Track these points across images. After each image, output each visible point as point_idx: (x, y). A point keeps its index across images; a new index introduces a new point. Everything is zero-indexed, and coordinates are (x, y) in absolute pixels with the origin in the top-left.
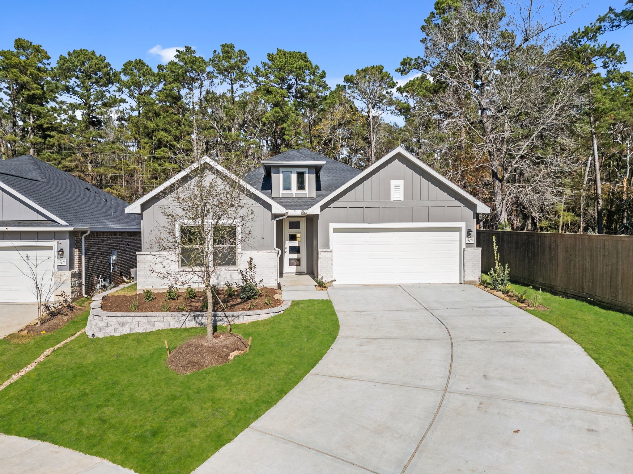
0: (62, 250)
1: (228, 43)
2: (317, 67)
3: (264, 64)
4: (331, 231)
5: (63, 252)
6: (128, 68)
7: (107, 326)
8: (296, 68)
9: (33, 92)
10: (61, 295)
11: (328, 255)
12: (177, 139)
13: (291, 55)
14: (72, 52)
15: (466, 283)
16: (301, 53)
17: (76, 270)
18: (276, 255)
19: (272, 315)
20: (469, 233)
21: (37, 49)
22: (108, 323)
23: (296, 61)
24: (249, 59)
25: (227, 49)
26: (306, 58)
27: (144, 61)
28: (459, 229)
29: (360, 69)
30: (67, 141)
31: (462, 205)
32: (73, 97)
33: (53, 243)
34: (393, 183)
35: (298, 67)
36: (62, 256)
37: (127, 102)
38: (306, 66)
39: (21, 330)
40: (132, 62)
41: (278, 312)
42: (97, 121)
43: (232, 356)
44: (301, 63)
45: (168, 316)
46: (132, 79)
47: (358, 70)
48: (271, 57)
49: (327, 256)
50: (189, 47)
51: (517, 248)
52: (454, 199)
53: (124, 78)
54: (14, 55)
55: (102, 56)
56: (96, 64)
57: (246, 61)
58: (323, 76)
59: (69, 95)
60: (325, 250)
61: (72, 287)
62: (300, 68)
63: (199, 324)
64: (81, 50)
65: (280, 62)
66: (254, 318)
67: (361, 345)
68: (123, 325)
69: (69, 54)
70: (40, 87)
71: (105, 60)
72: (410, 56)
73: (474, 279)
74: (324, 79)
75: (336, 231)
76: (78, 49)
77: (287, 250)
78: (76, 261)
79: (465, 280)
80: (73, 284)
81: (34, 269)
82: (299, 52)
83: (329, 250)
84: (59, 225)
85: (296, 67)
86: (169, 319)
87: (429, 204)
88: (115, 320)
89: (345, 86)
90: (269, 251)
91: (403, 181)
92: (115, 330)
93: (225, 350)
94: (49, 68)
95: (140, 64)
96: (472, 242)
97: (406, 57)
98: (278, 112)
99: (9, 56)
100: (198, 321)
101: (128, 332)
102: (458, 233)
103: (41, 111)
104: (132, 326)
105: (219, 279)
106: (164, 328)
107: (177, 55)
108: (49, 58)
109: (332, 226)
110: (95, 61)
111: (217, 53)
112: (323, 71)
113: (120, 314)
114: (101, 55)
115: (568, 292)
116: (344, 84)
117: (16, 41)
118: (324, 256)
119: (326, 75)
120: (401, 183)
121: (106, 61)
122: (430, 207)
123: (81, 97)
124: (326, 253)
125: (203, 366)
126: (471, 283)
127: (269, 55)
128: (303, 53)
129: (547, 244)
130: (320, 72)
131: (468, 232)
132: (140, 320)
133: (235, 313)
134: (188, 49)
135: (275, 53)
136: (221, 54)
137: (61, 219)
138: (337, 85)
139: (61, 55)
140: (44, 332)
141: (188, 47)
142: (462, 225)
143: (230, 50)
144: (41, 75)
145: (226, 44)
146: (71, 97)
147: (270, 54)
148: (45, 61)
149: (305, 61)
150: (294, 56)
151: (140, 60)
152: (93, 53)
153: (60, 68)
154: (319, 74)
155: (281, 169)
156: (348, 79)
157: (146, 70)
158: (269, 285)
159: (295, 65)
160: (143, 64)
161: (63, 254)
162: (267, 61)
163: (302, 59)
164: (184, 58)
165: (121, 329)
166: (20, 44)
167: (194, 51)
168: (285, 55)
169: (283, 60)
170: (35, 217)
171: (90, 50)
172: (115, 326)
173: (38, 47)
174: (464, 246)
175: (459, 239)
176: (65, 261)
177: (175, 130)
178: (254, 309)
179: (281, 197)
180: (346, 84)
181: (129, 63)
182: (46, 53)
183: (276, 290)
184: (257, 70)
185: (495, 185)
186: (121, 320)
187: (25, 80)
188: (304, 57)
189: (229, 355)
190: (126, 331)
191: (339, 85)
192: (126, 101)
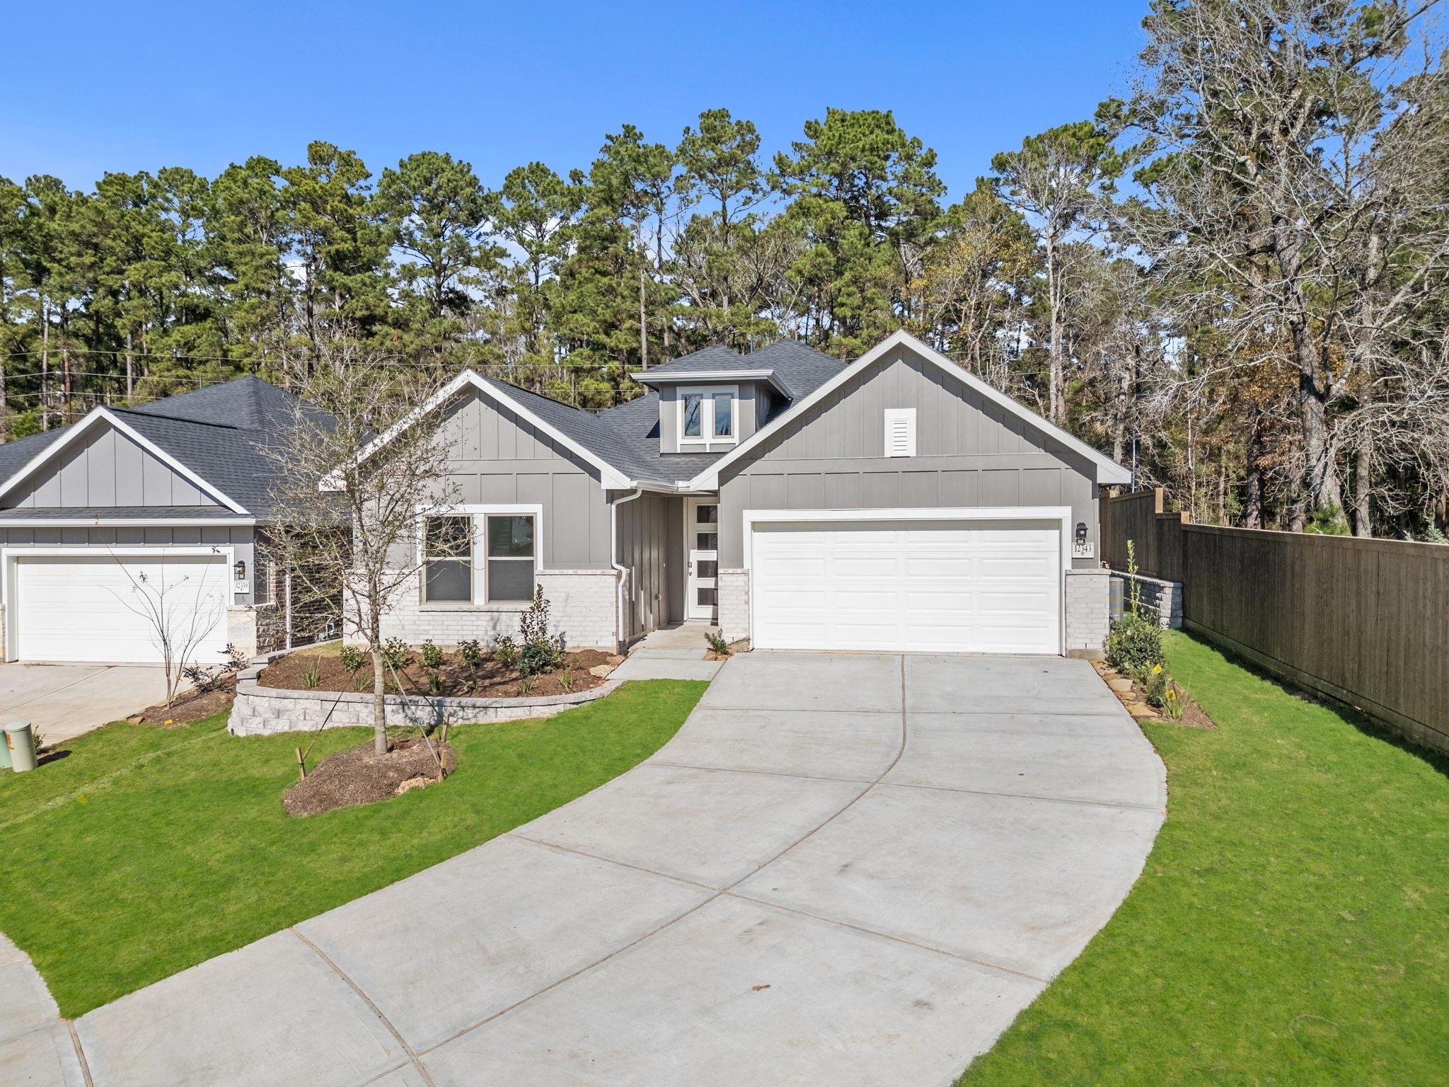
0: (241, 564)
1: (715, 108)
2: (917, 143)
3: (797, 146)
4: (747, 527)
5: (244, 567)
6: (515, 181)
7: (254, 715)
8: (863, 150)
9: (336, 247)
10: (226, 652)
11: (739, 581)
12: (610, 327)
13: (856, 120)
14: (406, 160)
15: (1071, 654)
16: (878, 112)
17: (272, 602)
18: (614, 579)
19: (561, 708)
20: (1080, 533)
21: (347, 160)
22: (254, 709)
23: (864, 135)
24: (758, 139)
25: (714, 124)
26: (888, 123)
27: (547, 166)
28: (1055, 524)
29: (1033, 137)
30: (396, 343)
31: (1063, 465)
32: (409, 251)
33: (227, 550)
34: (891, 415)
35: (867, 147)
36: (242, 576)
37: (510, 255)
38: (888, 143)
39: (134, 716)
40: (524, 169)
41: (577, 703)
42: (458, 298)
43: (404, 787)
44: (879, 136)
45: (356, 700)
46: (520, 206)
47: (1027, 137)
48: (812, 130)
49: (735, 584)
50: (631, 125)
51: (1242, 571)
52: (1042, 451)
53: (508, 205)
54: (304, 176)
55: (464, 163)
56: (449, 180)
57: (752, 147)
58: (929, 163)
59: (402, 249)
60: (731, 571)
61: (258, 637)
62: (872, 150)
63: (411, 719)
64: (424, 155)
65: (829, 138)
66: (519, 714)
67: (670, 783)
68: (279, 714)
69: (402, 165)
70: (349, 237)
71: (469, 171)
72: (1118, 97)
73: (1090, 647)
74: (932, 170)
75: (757, 526)
76: (417, 152)
77: (694, 569)
78: (272, 586)
79: (1069, 647)
80: (261, 630)
81: (156, 600)
82: (873, 112)
83: (740, 571)
84: (234, 514)
85: (864, 147)
86: (359, 707)
87: (980, 464)
88: (266, 705)
89: (997, 180)
90: (599, 572)
91: (915, 410)
92: (265, 723)
93: (391, 774)
94: (366, 194)
95: (538, 171)
96: (1090, 554)
97: (1106, 100)
98: (822, 255)
99: (297, 178)
100: (409, 713)
101: (286, 729)
102: (1057, 532)
103: (351, 285)
104: (294, 718)
105: (498, 628)
106: (347, 725)
107: (606, 146)
108: (368, 176)
109: (750, 516)
110: (448, 174)
111: (691, 132)
112: (931, 150)
113: (274, 692)
114: (461, 162)
115: (1320, 688)
116: (995, 174)
117: (310, 146)
118: (730, 584)
119: (936, 159)
120: (910, 414)
121: (472, 173)
122: (980, 471)
123: (424, 250)
124: (733, 578)
125: (336, 803)
126: (1083, 654)
127: (809, 126)
128: (884, 112)
129: (1288, 561)
130: (923, 152)
131: (1078, 531)
132: (308, 706)
133: (480, 701)
134: (629, 130)
135: (822, 121)
136: (700, 135)
137: (238, 502)
138: (977, 180)
139: (386, 169)
140: (171, 721)
141: (628, 126)
142: (1064, 513)
143: (717, 123)
144: (351, 211)
145: (710, 111)
146: (405, 253)
147: (810, 123)
148: (362, 183)
149: (888, 132)
150: (861, 123)
151: (538, 164)
152: (447, 160)
153: (383, 195)
154: (919, 159)
155: (680, 391)
156: (1000, 164)
157: (548, 185)
158: (599, 644)
159: (860, 144)
160: (545, 172)
161: (244, 571)
162: (804, 139)
163: (878, 126)
164: (618, 152)
165: (274, 722)
166: (318, 155)
167: (641, 133)
168: (843, 121)
169: (834, 135)
170: (194, 499)
171: (441, 153)
172: (266, 715)
173: (349, 155)
174: (1067, 566)
175: (1058, 549)
176: (247, 586)
177: (603, 309)
178: (528, 695)
179: (679, 451)
180: (999, 176)
181: (517, 173)
182: (362, 166)
183: (612, 655)
184: (781, 162)
185: (1306, 408)
186: (277, 704)
187: (323, 224)
188: (884, 122)
189: (398, 786)
190: (282, 726)
191: (983, 179)
192: (508, 252)
